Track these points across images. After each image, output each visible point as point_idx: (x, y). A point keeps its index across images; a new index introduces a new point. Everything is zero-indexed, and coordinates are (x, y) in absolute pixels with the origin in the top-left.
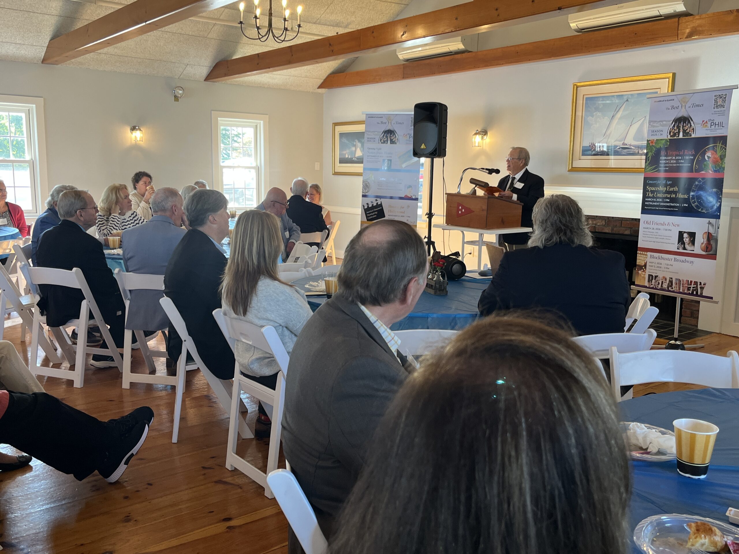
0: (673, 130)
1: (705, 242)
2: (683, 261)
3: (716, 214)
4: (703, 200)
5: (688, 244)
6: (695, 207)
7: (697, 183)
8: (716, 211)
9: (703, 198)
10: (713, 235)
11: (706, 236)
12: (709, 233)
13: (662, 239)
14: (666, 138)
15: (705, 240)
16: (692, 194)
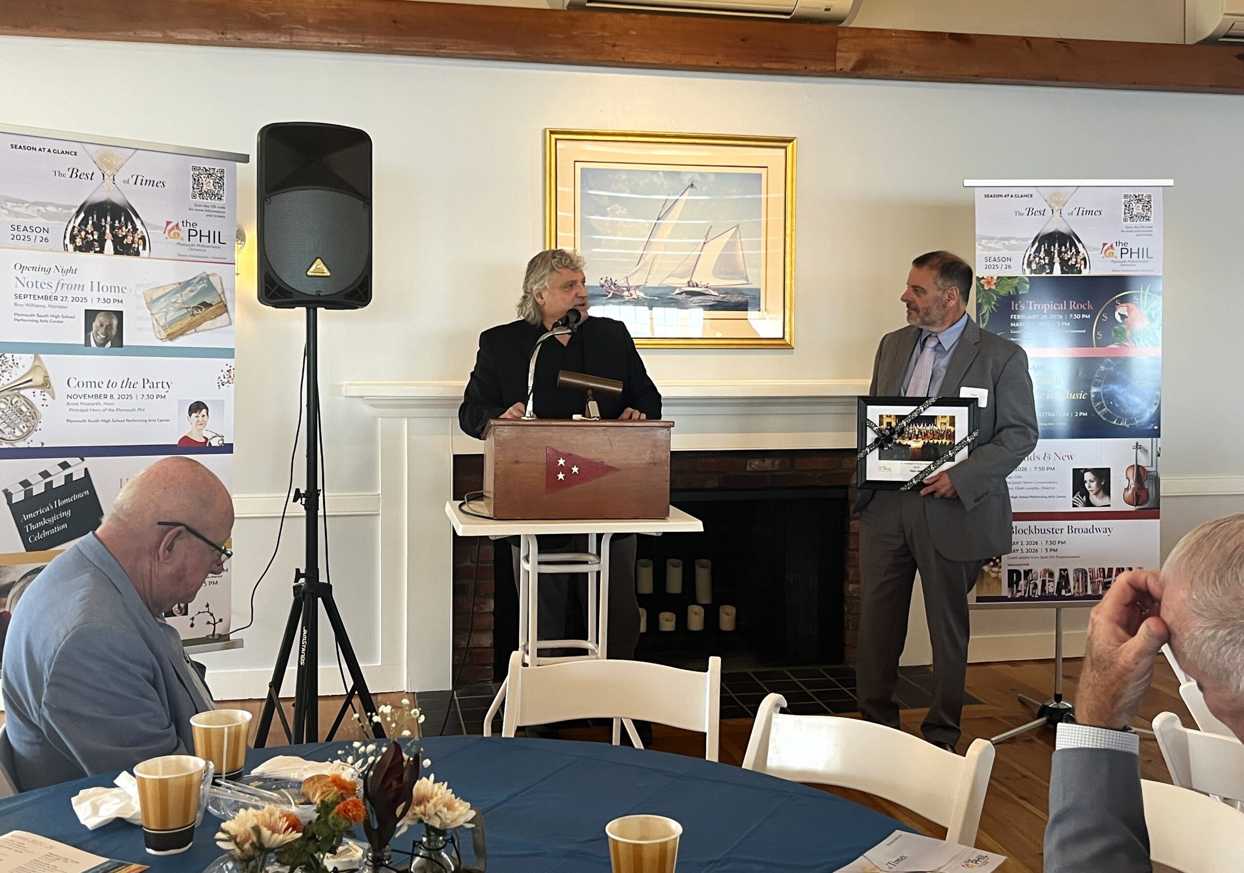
0: (1037, 259)
1: (1133, 486)
2: (1088, 531)
3: (1149, 428)
4: (1119, 402)
5: (1096, 494)
6: (1104, 416)
7: (1102, 368)
8: (1151, 421)
9: (1120, 398)
10: (1148, 469)
11: (1132, 474)
12: (1138, 466)
13: (1033, 489)
14: (1022, 275)
15: (1132, 482)
16: (1094, 390)
